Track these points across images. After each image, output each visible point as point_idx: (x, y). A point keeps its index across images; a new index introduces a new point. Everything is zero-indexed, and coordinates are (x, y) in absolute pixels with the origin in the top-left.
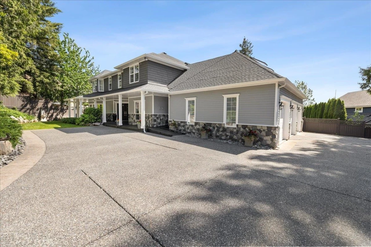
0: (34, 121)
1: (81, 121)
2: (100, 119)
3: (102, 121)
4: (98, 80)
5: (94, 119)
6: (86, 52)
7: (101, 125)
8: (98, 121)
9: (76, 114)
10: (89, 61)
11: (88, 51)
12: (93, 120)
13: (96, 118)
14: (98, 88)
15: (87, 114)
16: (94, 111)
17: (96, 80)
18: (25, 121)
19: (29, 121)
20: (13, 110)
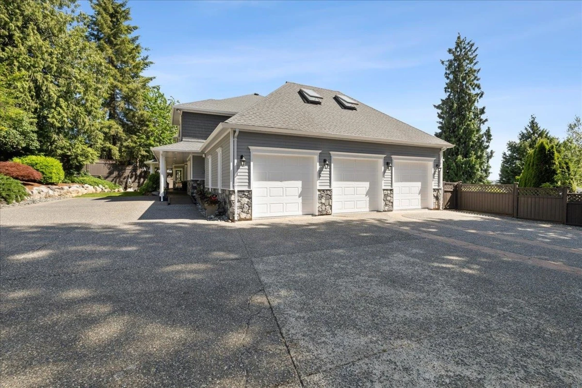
0: (118, 191)
18: (106, 191)
19: (111, 190)
20: (97, 178)
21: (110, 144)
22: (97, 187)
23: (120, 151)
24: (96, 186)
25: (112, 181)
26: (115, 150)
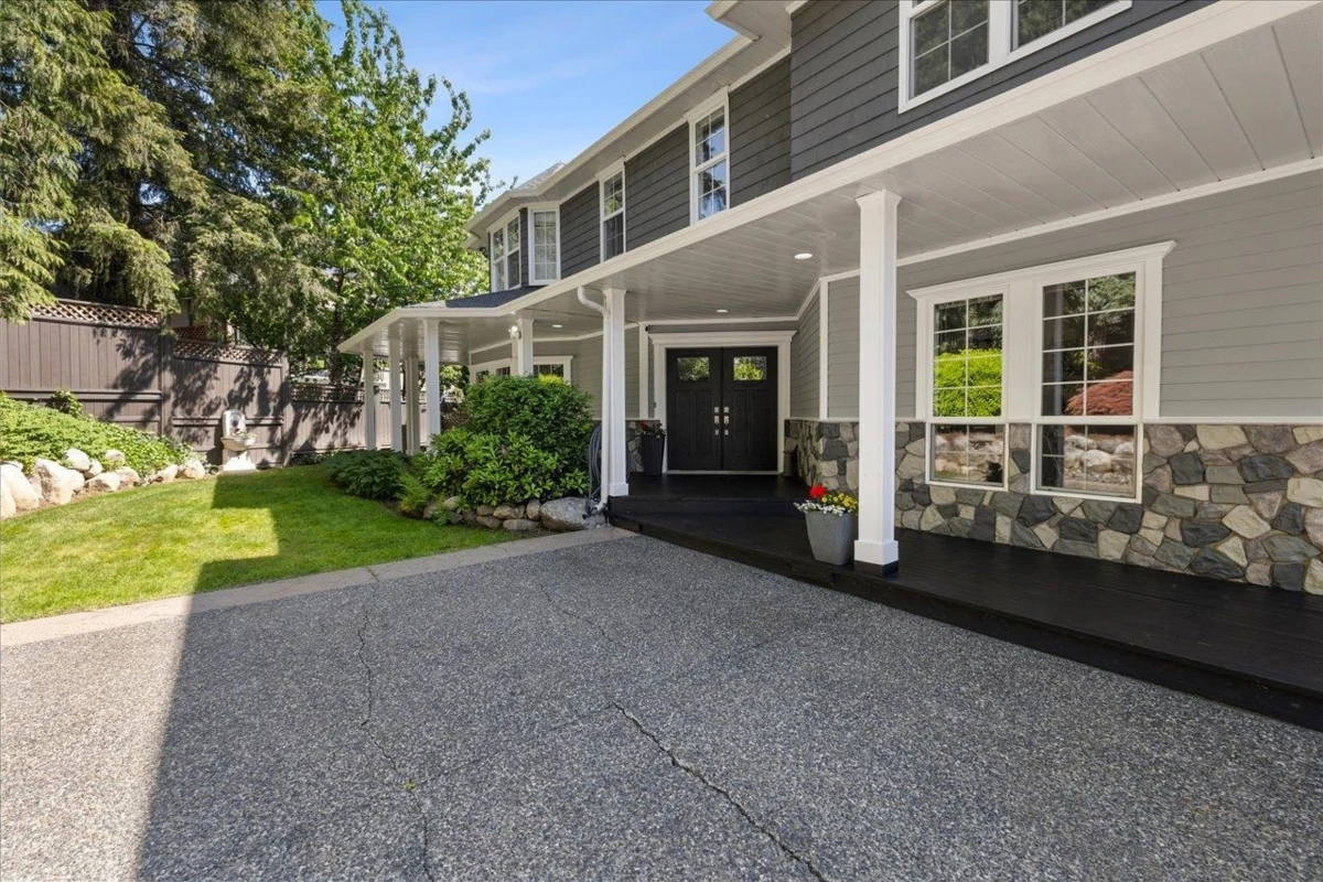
0: (180, 474)
1: (438, 489)
2: (584, 467)
3: (597, 483)
4: (524, 212)
5: (536, 470)
6: (455, 103)
7: (592, 520)
8: (569, 483)
9: (404, 428)
10: (469, 151)
11: (462, 96)
12: (529, 477)
13: (551, 462)
14: (525, 265)
15: (485, 427)
16: (534, 401)
17: (514, 214)
18: (112, 480)
19: (143, 475)
20: (44, 410)
21: (118, 218)
22: (53, 467)
23: (181, 266)
24: (41, 461)
25: (143, 423)
26: (151, 258)
